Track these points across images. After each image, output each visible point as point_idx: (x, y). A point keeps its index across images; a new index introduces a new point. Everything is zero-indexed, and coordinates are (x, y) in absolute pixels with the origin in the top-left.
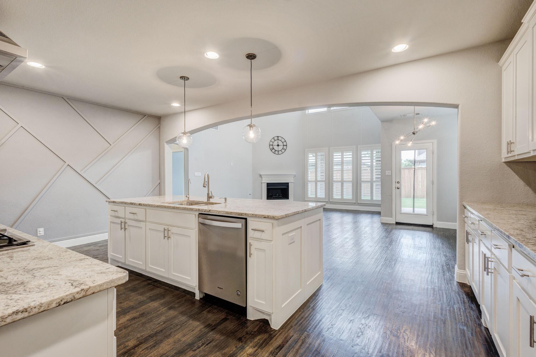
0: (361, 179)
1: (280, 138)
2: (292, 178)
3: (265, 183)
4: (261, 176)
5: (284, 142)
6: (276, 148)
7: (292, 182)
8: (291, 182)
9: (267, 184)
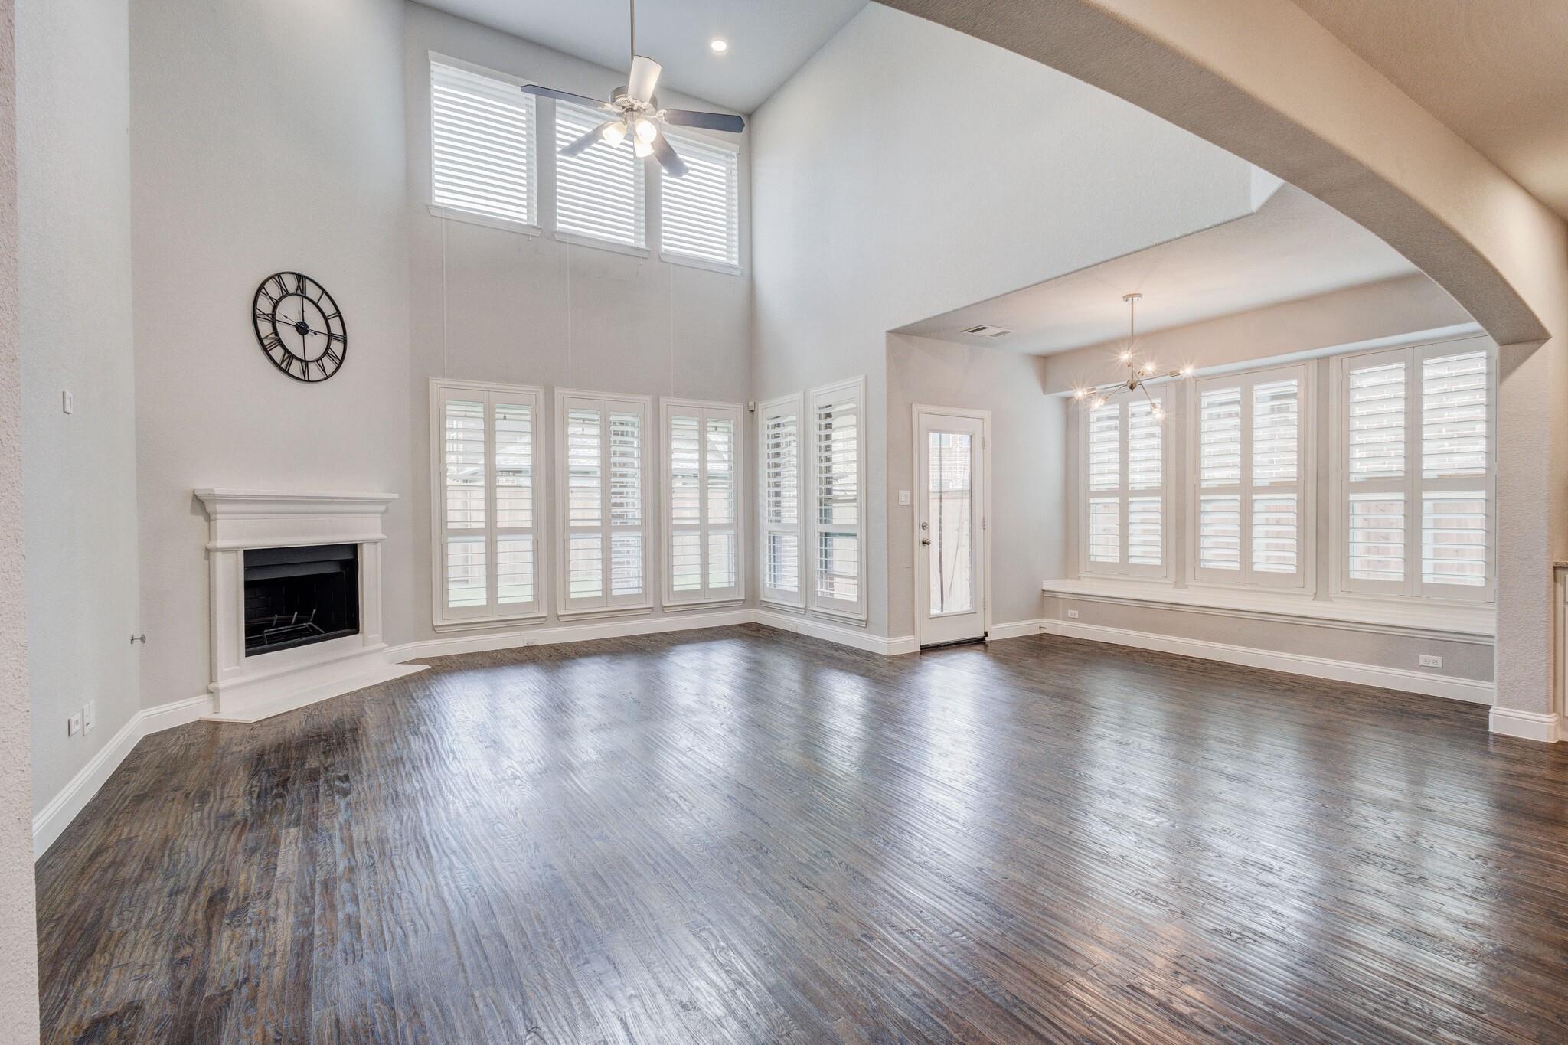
0: (670, 518)
1: (312, 292)
2: (377, 521)
3: (235, 550)
4: (200, 504)
5: (332, 316)
6: (291, 339)
7: (375, 542)
8: (369, 542)
9: (249, 554)
